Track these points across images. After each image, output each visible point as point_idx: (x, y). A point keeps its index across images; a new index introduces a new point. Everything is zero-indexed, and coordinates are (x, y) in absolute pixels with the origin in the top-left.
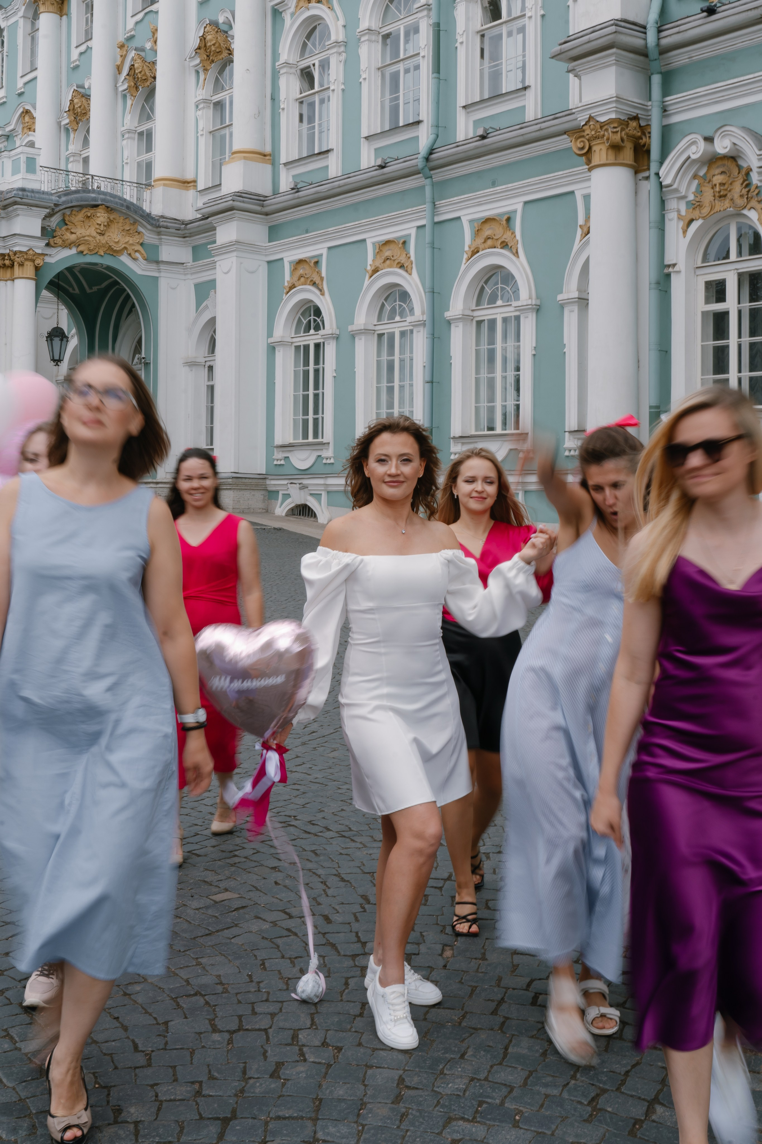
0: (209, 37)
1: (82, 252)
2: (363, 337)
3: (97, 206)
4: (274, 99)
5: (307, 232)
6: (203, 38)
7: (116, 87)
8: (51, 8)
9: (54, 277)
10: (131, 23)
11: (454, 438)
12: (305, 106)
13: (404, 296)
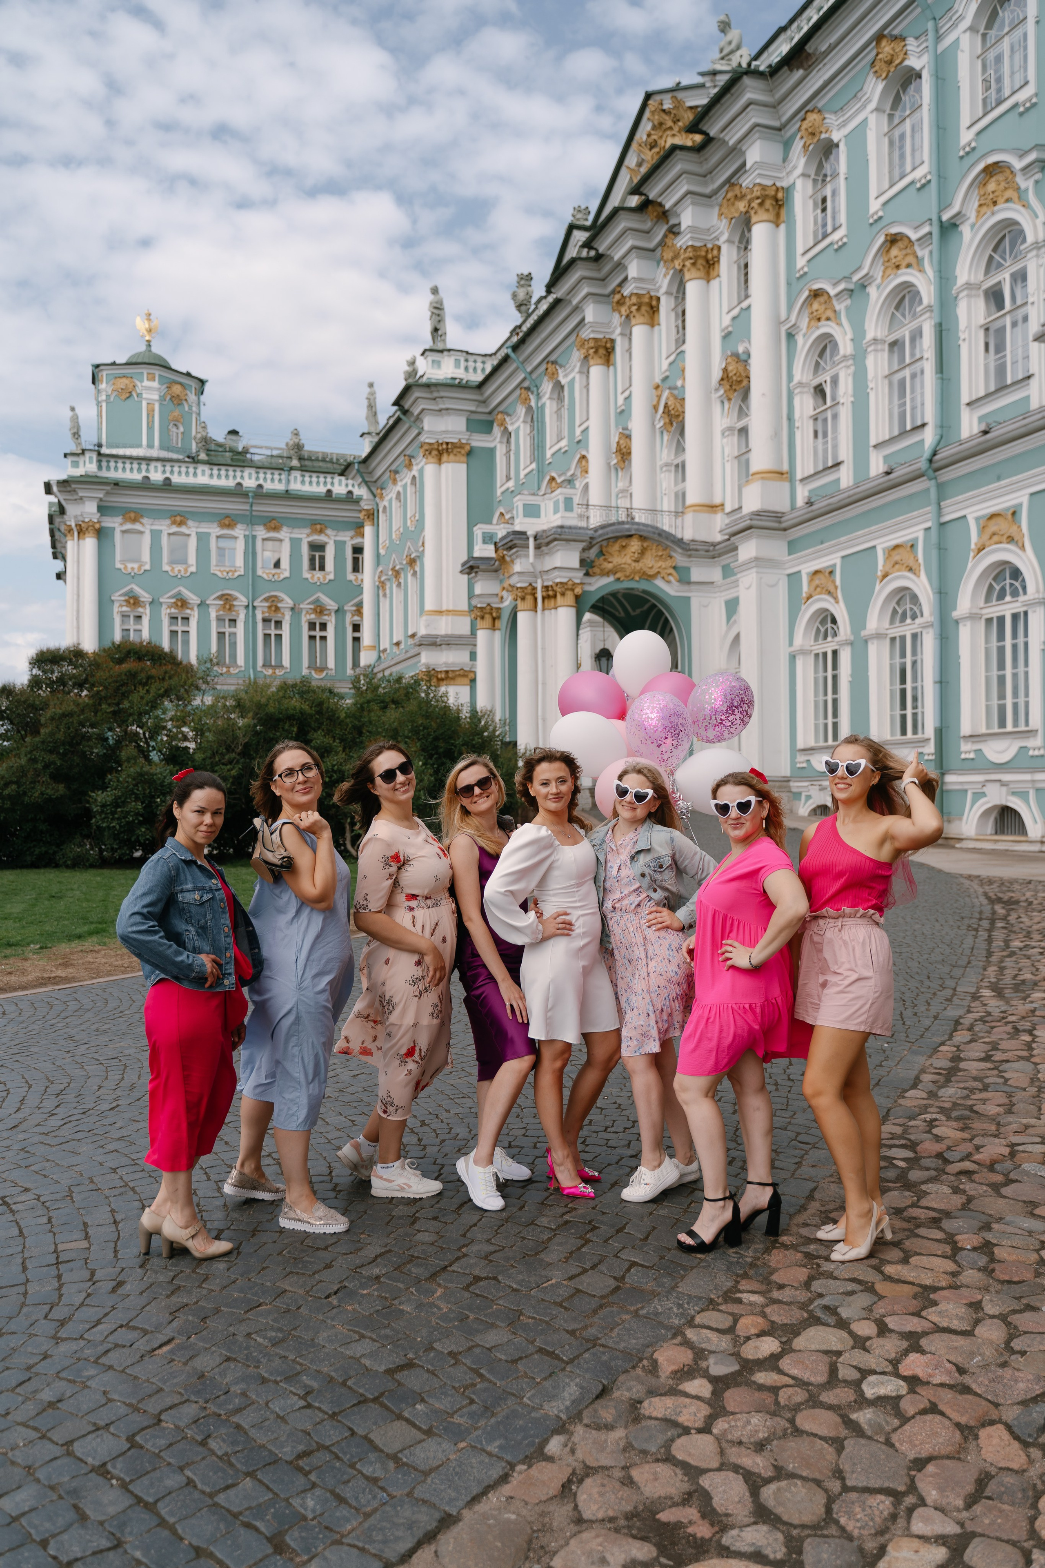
0: (730, 368)
1: (618, 579)
2: (875, 642)
3: (631, 536)
4: (790, 418)
5: (822, 543)
6: (725, 370)
7: (653, 425)
8: (599, 361)
9: (598, 601)
10: (665, 364)
11: (964, 737)
12: (820, 422)
13: (915, 599)
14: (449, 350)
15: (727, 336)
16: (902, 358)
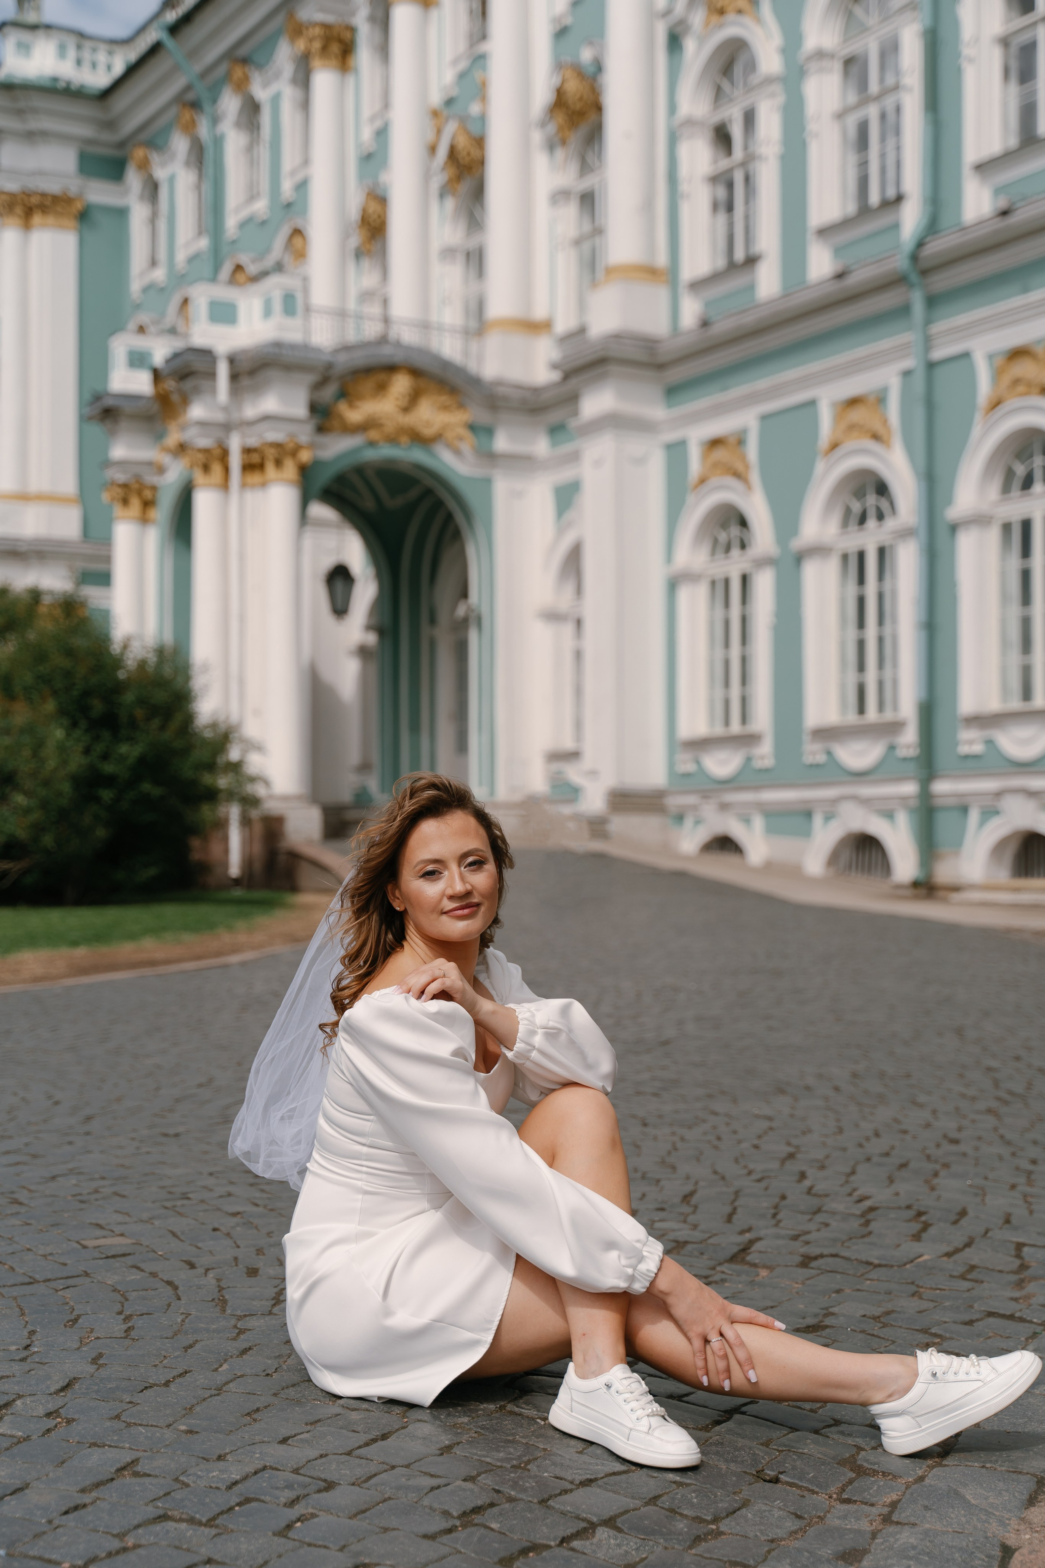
0: (567, 89)
1: (370, 442)
2: (816, 559)
3: (393, 368)
4: (672, 179)
5: (726, 390)
6: (558, 91)
7: (428, 182)
8: (330, 63)
9: (332, 480)
11: (964, 719)
12: (721, 188)
13: (882, 489)
14: (48, 27)
15: (561, 33)
16: (863, 84)
